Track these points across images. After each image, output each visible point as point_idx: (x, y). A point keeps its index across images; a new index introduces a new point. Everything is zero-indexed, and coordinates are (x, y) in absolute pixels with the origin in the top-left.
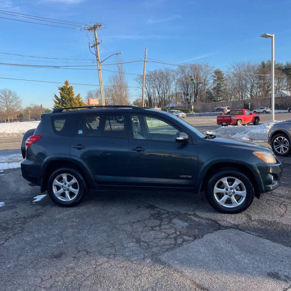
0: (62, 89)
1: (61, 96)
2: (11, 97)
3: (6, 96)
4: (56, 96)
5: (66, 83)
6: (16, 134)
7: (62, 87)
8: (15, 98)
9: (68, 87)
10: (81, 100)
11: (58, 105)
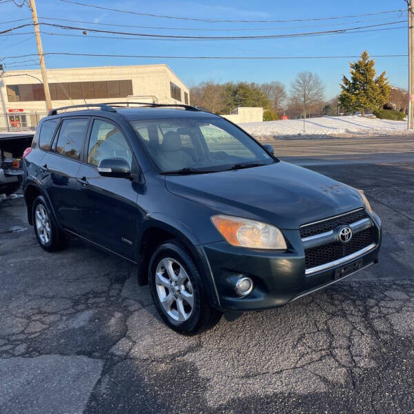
0: (357, 67)
1: (353, 78)
2: (311, 82)
3: (304, 81)
4: (345, 80)
5: (365, 56)
6: (265, 136)
7: (357, 62)
8: (317, 83)
9: (366, 62)
10: (385, 82)
11: (345, 92)
